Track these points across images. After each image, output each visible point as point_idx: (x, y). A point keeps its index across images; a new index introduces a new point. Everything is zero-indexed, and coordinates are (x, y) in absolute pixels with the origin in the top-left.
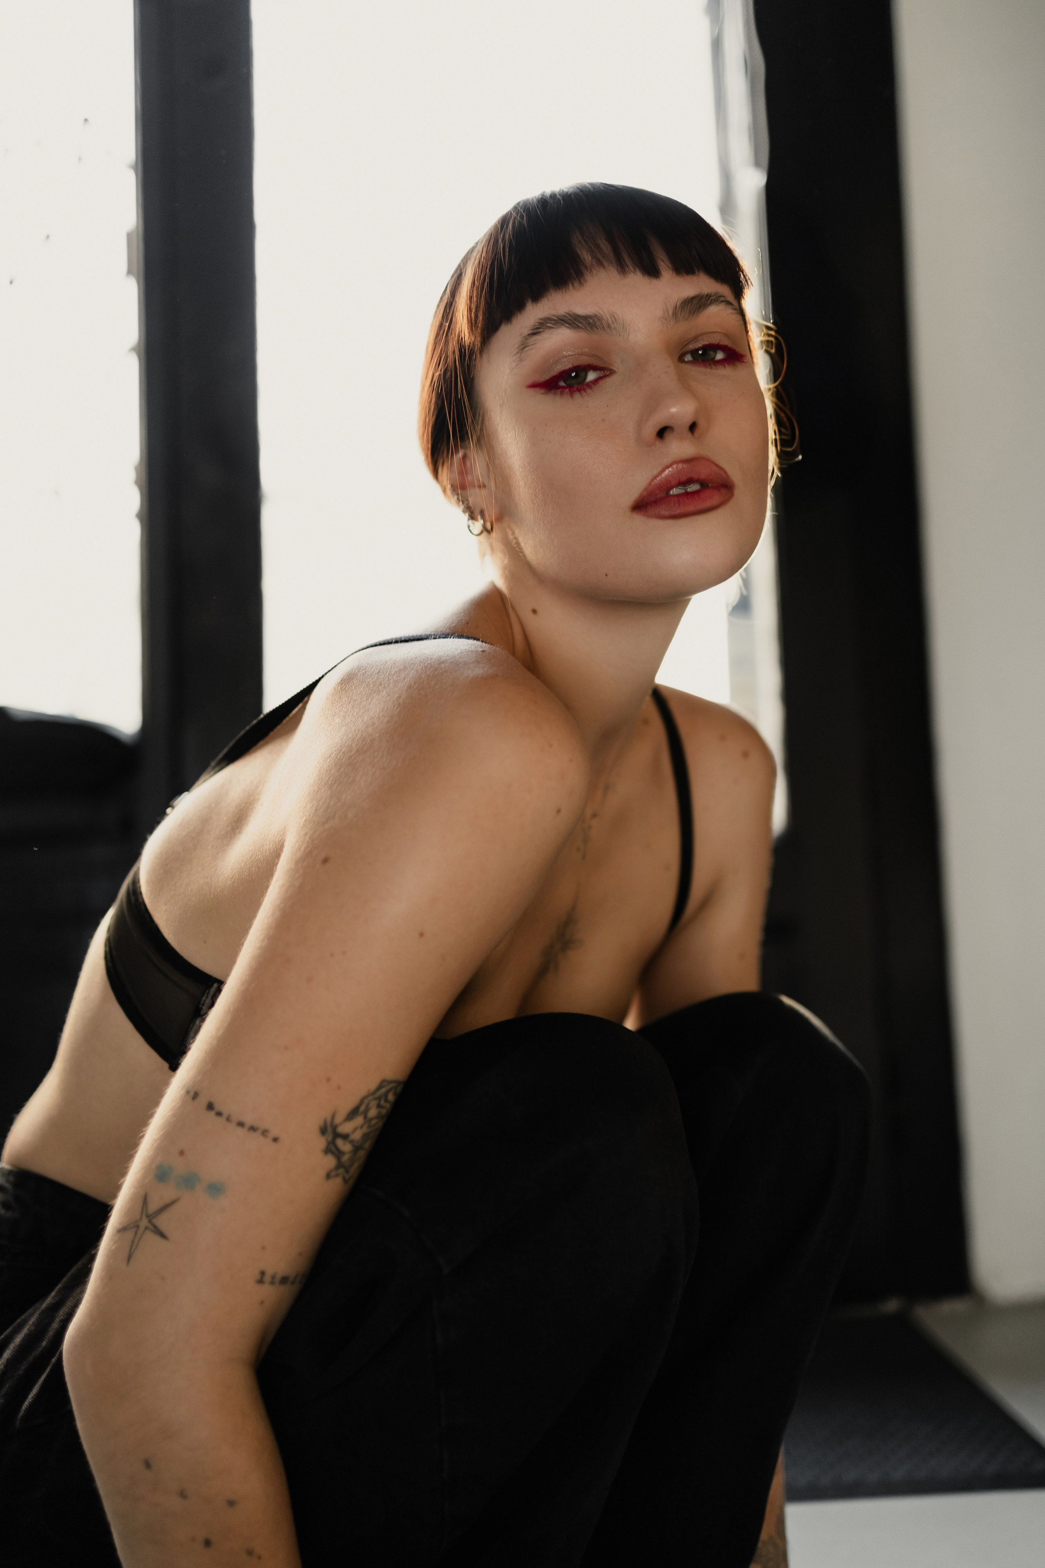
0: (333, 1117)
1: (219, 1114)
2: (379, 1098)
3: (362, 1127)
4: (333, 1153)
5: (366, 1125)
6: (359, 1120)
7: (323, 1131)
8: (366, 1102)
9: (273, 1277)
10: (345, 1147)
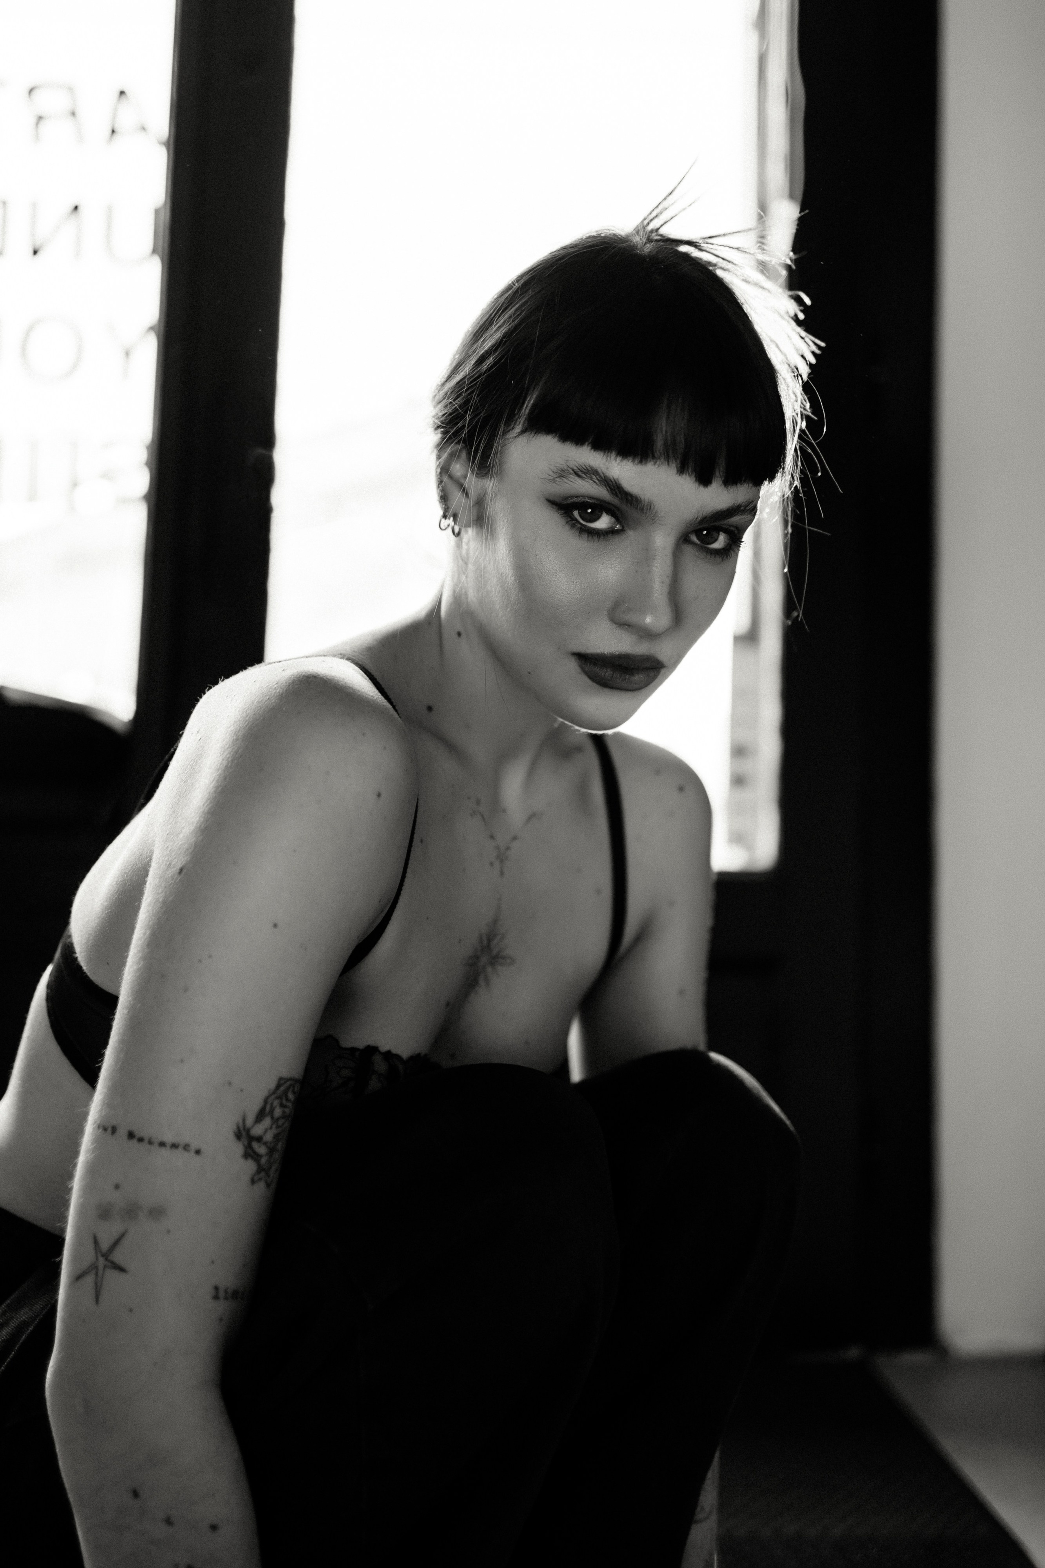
0: (244, 1120)
1: (141, 1140)
2: (279, 1097)
3: (271, 1128)
4: (252, 1157)
5: (274, 1126)
6: (267, 1122)
7: (238, 1136)
8: (270, 1101)
9: (226, 1291)
10: (262, 1150)
